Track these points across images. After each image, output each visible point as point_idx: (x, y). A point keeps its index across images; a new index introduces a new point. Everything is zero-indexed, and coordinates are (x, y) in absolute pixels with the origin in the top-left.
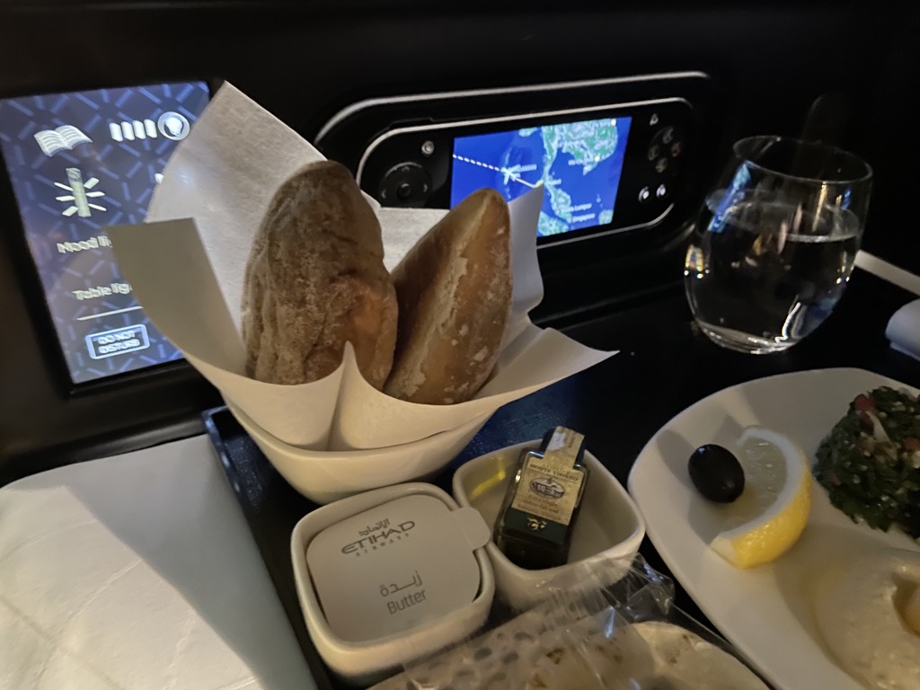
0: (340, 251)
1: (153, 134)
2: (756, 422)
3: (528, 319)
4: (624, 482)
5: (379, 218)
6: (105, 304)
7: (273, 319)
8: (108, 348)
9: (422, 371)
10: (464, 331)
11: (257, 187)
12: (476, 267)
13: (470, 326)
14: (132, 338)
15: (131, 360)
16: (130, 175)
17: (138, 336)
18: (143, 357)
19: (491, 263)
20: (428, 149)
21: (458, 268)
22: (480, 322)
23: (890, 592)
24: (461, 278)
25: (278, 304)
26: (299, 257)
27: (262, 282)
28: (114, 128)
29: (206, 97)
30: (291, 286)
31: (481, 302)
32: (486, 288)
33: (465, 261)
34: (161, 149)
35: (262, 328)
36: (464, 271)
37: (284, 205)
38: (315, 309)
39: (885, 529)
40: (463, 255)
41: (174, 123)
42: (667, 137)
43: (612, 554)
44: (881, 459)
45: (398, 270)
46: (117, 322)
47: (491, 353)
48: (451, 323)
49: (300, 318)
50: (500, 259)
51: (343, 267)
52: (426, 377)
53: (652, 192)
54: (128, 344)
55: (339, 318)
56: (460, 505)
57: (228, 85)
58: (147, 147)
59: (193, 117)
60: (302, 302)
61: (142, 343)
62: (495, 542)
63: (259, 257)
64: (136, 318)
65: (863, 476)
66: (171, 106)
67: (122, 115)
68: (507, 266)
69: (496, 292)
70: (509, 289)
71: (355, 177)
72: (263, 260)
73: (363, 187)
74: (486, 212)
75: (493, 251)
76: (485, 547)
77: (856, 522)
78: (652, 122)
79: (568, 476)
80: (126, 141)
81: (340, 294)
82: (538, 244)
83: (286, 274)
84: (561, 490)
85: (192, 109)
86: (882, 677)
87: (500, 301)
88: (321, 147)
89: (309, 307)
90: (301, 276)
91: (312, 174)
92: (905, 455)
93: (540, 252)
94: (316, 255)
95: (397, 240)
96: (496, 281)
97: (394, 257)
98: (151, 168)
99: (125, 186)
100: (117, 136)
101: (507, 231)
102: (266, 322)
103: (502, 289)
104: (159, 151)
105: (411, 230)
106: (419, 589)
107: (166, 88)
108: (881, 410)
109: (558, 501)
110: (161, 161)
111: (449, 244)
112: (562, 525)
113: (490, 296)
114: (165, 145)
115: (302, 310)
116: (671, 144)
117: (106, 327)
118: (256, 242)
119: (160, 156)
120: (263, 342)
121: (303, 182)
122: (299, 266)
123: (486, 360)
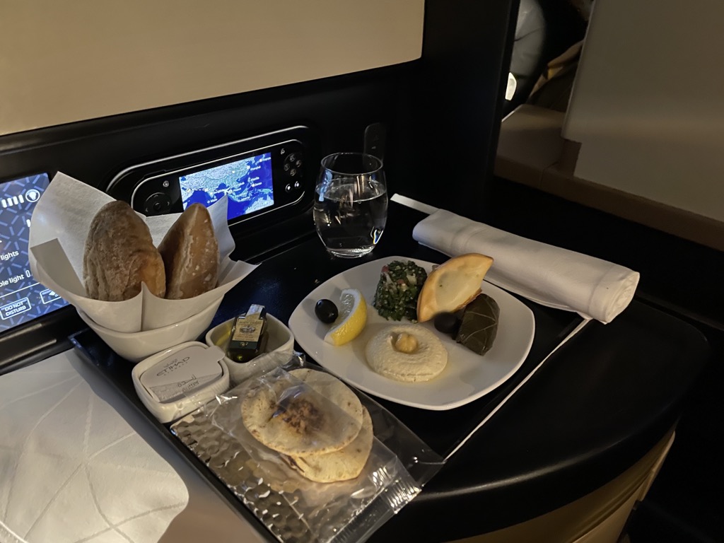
0: (131, 242)
1: (22, 201)
2: (348, 286)
3: (230, 259)
4: (287, 324)
5: (146, 222)
6: (6, 289)
7: (104, 278)
8: (10, 313)
9: (181, 290)
10: (197, 268)
11: (80, 218)
12: (197, 238)
13: (200, 266)
14: (21, 306)
15: (23, 317)
16: (13, 223)
17: (25, 304)
18: (29, 315)
19: (204, 235)
20: (166, 184)
21: (189, 240)
22: (205, 262)
23: (390, 339)
24: (192, 244)
25: (106, 271)
26: (112, 248)
27: (95, 263)
28: (4, 202)
29: (48, 180)
30: (111, 262)
31: (203, 254)
32: (204, 247)
33: (192, 237)
34: (27, 208)
35: (98, 284)
36: (192, 241)
37: (99, 225)
38: (124, 269)
39: (399, 320)
40: (190, 234)
41: (32, 194)
42: (292, 159)
43: (280, 350)
44: (391, 291)
45: (160, 247)
46: (14, 298)
47: (213, 276)
48: (190, 266)
49: (118, 275)
50: (209, 233)
51: (134, 249)
52: (183, 292)
53: (292, 186)
54: (20, 309)
55: (136, 272)
56: (209, 346)
57: (58, 172)
58: (20, 208)
59: (42, 190)
60: (118, 267)
61: (28, 307)
62: (228, 357)
63: (91, 252)
64: (23, 294)
65: (387, 299)
66: (30, 187)
67: (6, 195)
68: (213, 236)
69: (210, 249)
70: (216, 246)
71: (130, 205)
72: (94, 252)
73: (136, 208)
74: (198, 214)
75: (204, 230)
76: (223, 359)
77: (388, 320)
78: (282, 153)
79: (257, 323)
80: (9, 207)
81: (135, 261)
82: (229, 224)
83: (107, 256)
84: (253, 329)
85: (41, 186)
86: (386, 369)
87: (213, 252)
88: (111, 193)
89: (121, 269)
90: (114, 256)
91: (109, 208)
92: (398, 287)
93: (230, 227)
94: (120, 246)
95: (158, 232)
96: (208, 243)
97: (158, 240)
98: (23, 217)
99: (11, 228)
100: (5, 205)
101: (209, 220)
102: (100, 280)
103: (212, 246)
104: (26, 209)
105: (165, 225)
106: (195, 381)
107: (27, 179)
108: (391, 270)
109: (252, 334)
110: (28, 213)
111: (182, 230)
112: (255, 342)
113: (207, 250)
114: (29, 205)
115: (118, 271)
116: (295, 161)
117: (8, 301)
118: (88, 245)
119: (27, 211)
120: (99, 290)
121: (107, 214)
122: (113, 252)
123: (211, 280)
